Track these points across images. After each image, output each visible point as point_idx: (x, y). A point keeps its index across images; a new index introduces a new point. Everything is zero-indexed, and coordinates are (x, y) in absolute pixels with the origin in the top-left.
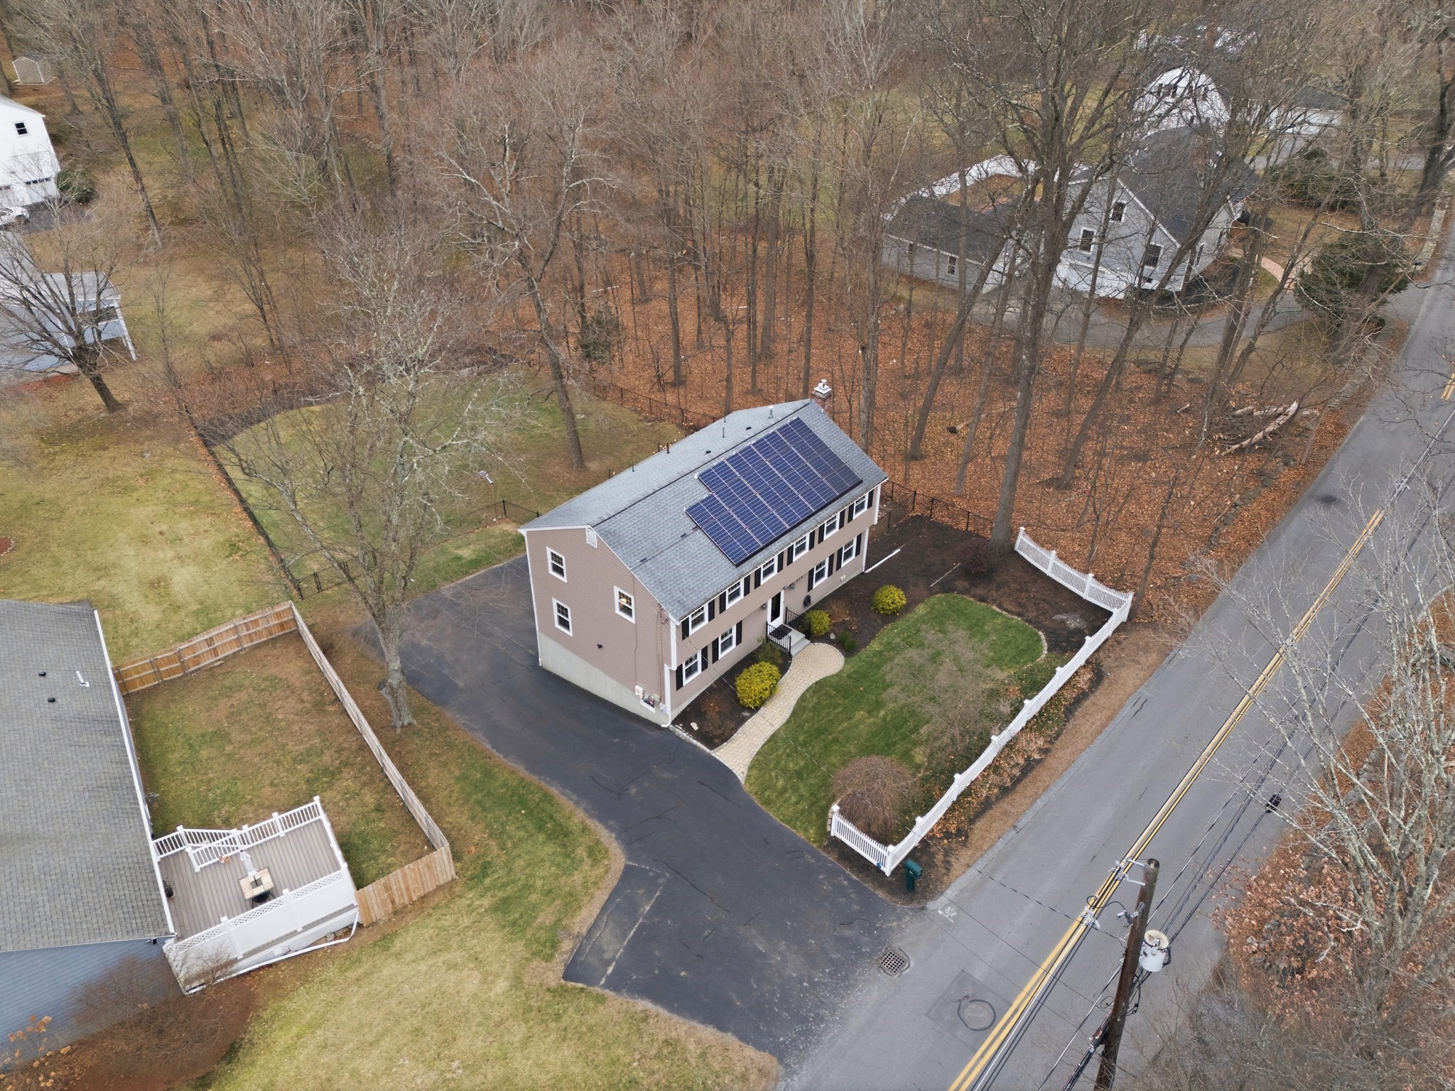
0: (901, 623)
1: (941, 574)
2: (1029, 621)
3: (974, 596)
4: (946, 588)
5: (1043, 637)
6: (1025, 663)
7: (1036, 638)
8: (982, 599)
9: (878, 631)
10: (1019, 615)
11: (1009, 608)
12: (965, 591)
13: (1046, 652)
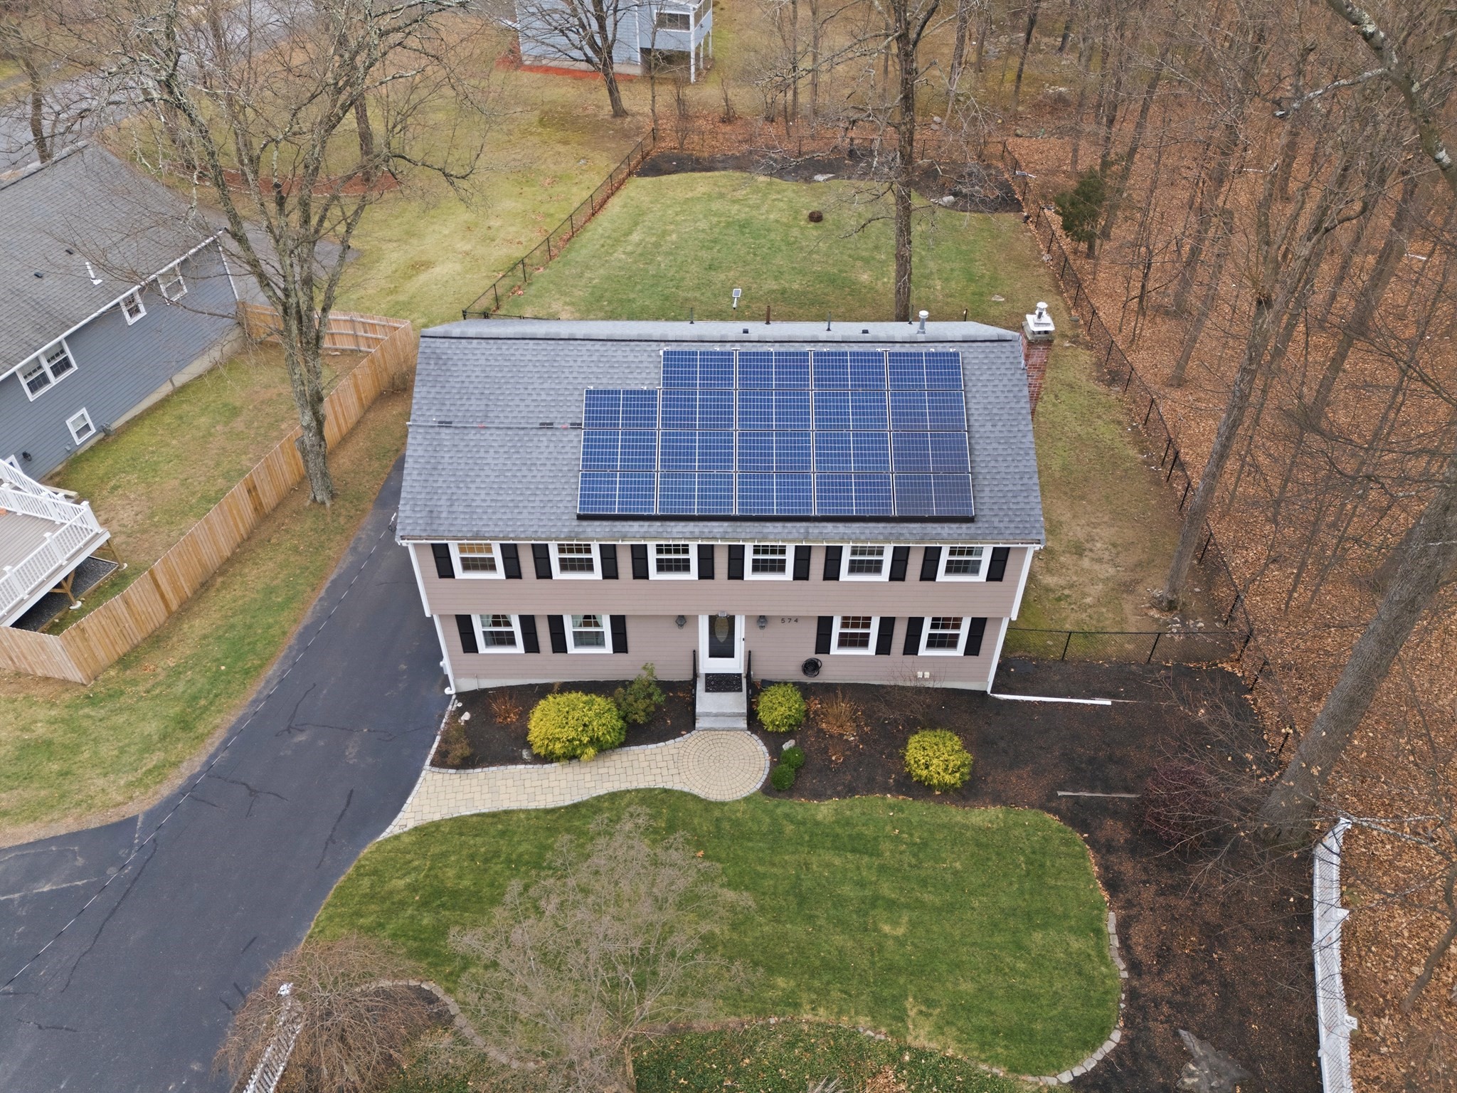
0: (918, 810)
1: (1108, 788)
2: (1133, 995)
3: (1105, 867)
4: (1078, 817)
5: (1108, 1046)
6: (996, 1060)
7: (1089, 1037)
8: (1113, 885)
9: (870, 791)
10: (1135, 967)
11: (1137, 938)
12: (1104, 848)
13: (1066, 1077)
